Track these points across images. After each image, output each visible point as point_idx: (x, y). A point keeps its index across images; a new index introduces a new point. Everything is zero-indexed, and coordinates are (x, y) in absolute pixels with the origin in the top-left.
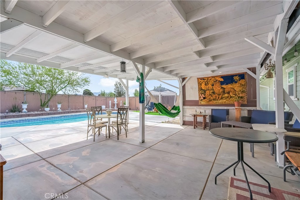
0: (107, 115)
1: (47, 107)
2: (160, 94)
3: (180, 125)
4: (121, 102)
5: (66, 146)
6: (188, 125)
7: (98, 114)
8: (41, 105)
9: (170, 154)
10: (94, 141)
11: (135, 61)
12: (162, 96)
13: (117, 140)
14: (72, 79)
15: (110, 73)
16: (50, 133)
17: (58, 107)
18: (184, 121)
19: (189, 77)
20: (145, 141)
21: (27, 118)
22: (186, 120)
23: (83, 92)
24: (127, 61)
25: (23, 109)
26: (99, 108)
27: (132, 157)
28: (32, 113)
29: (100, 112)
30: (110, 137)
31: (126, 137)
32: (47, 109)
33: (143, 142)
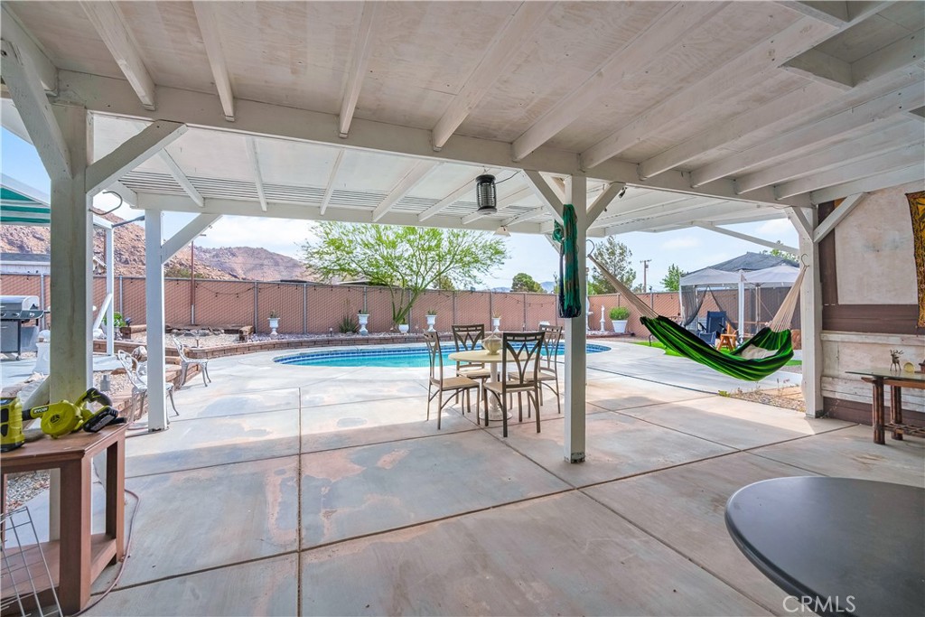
0: (488, 351)
1: (404, 323)
2: (743, 279)
3: (804, 415)
4: (603, 309)
5: (371, 431)
6: (852, 421)
7: (472, 349)
8: (394, 319)
9: (646, 537)
10: (439, 428)
11: (533, 167)
12: (762, 286)
13: (501, 436)
14: (460, 248)
15: (510, 219)
16: (365, 390)
17: (429, 323)
18: (825, 399)
19: (854, 198)
20: (586, 459)
21: (361, 347)
22: (837, 396)
23: (512, 282)
24: (500, 173)
25: (360, 326)
26: (476, 330)
27: (492, 510)
28: (375, 336)
29: (479, 342)
30: (490, 424)
31: (539, 431)
32: (404, 328)
33: (578, 460)
